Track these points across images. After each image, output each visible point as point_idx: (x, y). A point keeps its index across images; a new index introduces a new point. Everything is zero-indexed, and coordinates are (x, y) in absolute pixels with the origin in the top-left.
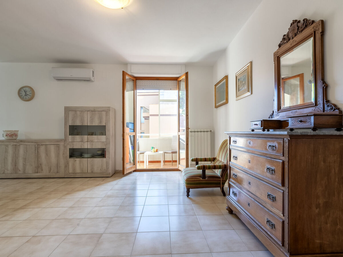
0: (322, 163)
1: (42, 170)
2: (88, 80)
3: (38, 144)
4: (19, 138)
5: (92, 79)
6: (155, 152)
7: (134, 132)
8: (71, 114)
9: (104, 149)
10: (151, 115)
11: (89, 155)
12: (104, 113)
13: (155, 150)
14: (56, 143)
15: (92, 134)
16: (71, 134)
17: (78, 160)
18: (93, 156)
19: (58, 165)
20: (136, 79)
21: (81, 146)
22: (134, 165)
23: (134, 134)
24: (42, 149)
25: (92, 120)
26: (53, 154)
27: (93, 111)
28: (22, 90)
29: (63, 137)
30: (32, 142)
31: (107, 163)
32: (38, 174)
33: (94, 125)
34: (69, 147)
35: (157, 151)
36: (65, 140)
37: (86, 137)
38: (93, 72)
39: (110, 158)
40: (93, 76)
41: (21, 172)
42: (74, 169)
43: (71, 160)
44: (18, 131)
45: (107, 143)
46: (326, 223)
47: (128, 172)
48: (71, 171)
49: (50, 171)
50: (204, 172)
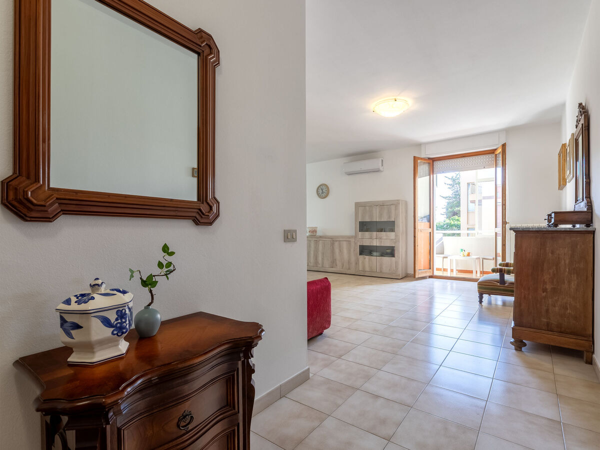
0: (550, 255)
1: (336, 265)
2: (378, 171)
3: (333, 240)
4: (319, 234)
5: (381, 169)
6: (464, 256)
7: (430, 228)
8: (361, 209)
9: (393, 247)
10: (484, 198)
11: (377, 253)
12: (393, 207)
13: (466, 253)
14: (348, 239)
15: (381, 230)
16: (361, 230)
17: (367, 257)
18: (382, 255)
19: (349, 262)
20: (432, 161)
21: (370, 243)
22: (430, 269)
23: (430, 230)
24: (336, 244)
25: (381, 215)
26: (345, 251)
27: (382, 205)
28: (320, 188)
29: (353, 234)
30: (329, 238)
31: (397, 263)
32: (333, 269)
33: (382, 220)
34: (359, 244)
35: (469, 255)
36: (355, 237)
37: (375, 233)
38: (382, 160)
39: (399, 258)
40: (382, 165)
41: (320, 266)
42: (364, 267)
43: (361, 257)
44: (317, 228)
45: (397, 240)
46: (555, 306)
47: (420, 276)
48: (361, 269)
49: (343, 267)
50: (502, 276)
